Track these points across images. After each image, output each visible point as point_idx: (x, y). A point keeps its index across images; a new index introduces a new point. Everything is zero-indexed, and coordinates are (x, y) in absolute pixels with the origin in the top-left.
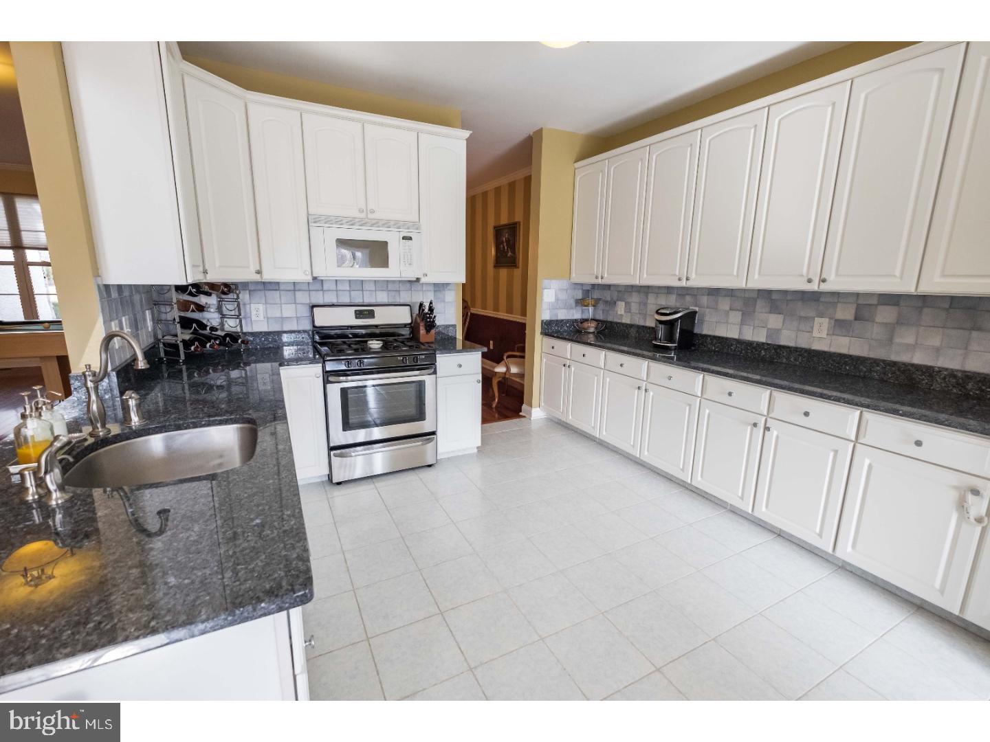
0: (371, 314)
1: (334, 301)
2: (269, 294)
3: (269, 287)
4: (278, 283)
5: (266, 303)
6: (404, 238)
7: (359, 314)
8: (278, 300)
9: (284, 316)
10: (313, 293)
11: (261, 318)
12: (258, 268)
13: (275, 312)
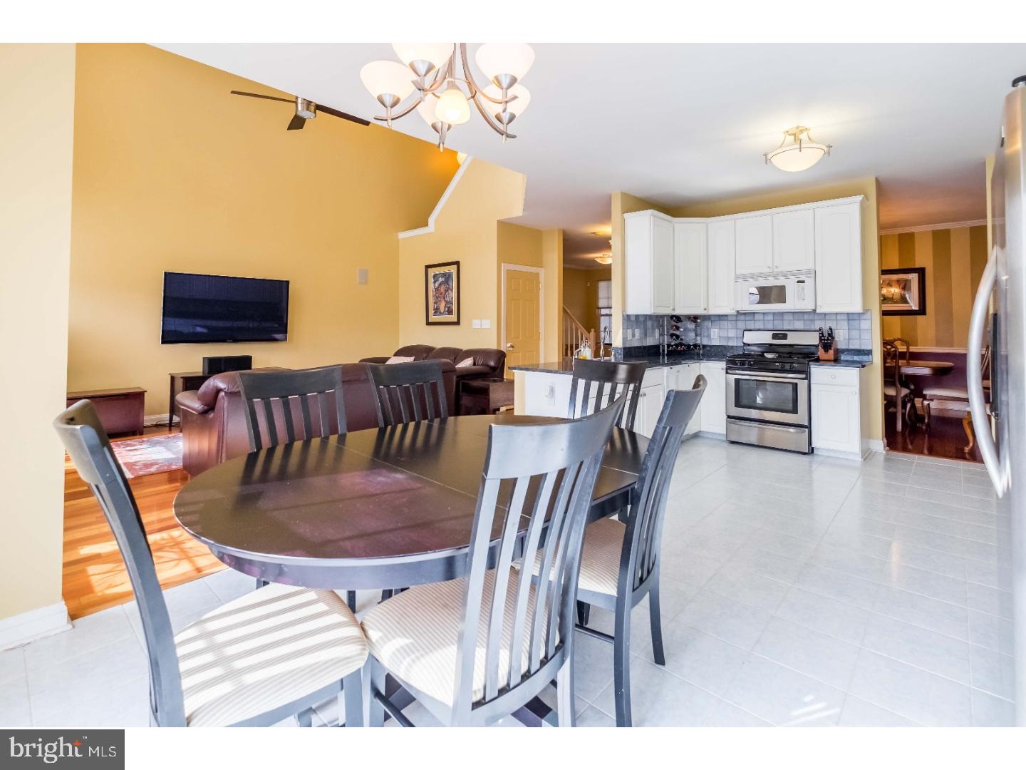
0: (785, 337)
1: (762, 327)
2: (722, 322)
3: (722, 318)
4: (726, 316)
5: (720, 328)
6: (798, 282)
7: (775, 337)
8: (726, 326)
9: (730, 336)
10: (747, 322)
11: (716, 337)
12: (706, 307)
13: (724, 334)
